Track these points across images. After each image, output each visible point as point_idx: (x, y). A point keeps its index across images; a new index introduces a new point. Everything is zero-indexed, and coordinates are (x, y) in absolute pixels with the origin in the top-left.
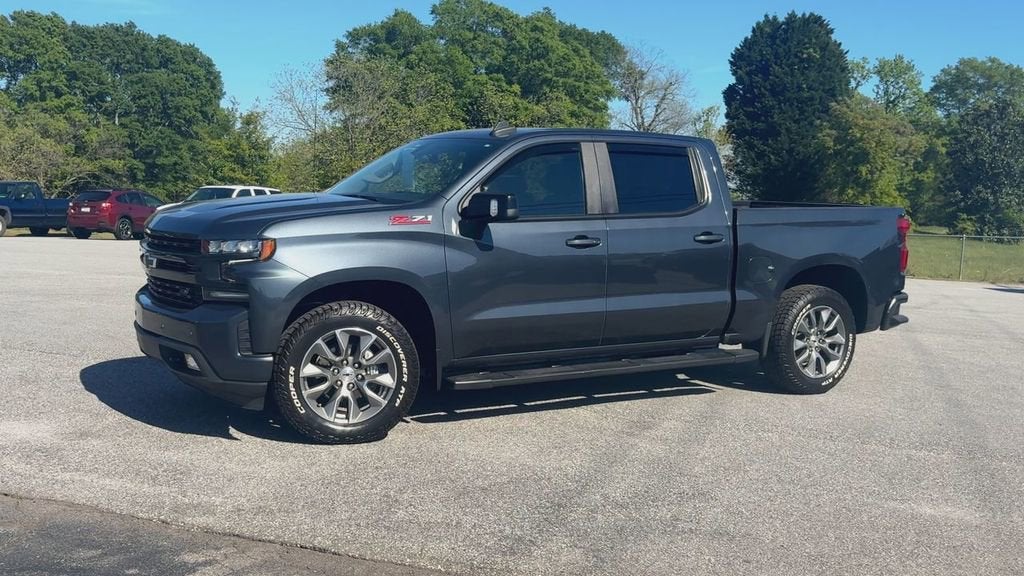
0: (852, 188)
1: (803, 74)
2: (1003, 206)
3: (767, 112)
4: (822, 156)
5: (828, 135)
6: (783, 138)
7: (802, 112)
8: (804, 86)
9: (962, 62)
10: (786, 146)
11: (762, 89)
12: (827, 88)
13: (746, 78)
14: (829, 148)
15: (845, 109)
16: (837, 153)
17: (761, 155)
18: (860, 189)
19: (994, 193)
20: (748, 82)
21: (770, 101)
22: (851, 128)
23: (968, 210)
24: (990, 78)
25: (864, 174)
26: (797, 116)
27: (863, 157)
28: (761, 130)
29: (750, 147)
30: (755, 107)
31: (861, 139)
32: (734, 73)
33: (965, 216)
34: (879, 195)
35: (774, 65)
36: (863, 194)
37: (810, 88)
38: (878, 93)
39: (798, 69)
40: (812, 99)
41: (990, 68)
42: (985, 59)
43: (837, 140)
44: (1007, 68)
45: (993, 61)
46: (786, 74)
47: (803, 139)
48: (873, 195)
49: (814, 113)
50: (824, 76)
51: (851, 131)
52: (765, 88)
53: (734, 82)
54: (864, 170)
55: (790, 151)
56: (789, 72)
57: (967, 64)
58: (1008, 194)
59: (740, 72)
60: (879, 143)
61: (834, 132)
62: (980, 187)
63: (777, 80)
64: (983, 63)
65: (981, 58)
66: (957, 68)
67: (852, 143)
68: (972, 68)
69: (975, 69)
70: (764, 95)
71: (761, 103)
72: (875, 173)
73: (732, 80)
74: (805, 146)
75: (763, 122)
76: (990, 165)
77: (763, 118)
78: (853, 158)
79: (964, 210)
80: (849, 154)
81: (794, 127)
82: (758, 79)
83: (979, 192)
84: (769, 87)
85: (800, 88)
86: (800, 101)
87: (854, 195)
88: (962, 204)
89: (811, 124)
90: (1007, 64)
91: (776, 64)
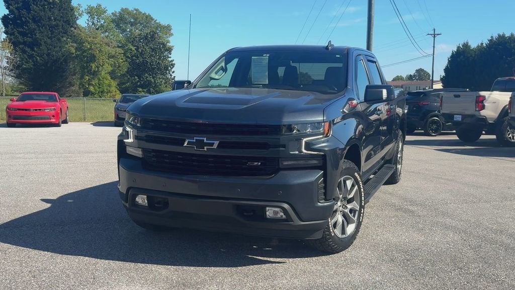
0: (87, 76)
1: (50, 11)
2: (158, 84)
3: (32, 32)
4: (68, 58)
5: (72, 46)
6: (43, 47)
7: (52, 33)
8: (52, 18)
9: (122, 10)
10: (46, 52)
11: (27, 18)
12: (65, 19)
13: (16, 11)
14: (73, 54)
15: (79, 32)
16: (77, 56)
17: (31, 57)
18: (92, 76)
19: (153, 78)
20: (17, 14)
21: (33, 26)
22: (84, 43)
23: (142, 86)
24: (136, 19)
25: (93, 67)
26: (50, 35)
27: (93, 58)
28: (29, 42)
29: (24, 52)
30: (23, 28)
31: (90, 49)
32: (8, 8)
33: (141, 90)
34: (102, 79)
35: (32, 5)
36: (93, 78)
37: (55, 19)
38: (88, 24)
39: (47, 8)
40: (57, 25)
41: (136, 14)
42: (133, 9)
43: (76, 49)
44: (143, 14)
45: (137, 10)
46: (41, 10)
47: (54, 48)
48: (99, 80)
49: (59, 34)
50: (63, 13)
51: (84, 44)
52: (29, 18)
53: (8, 13)
54: (93, 66)
55: (48, 55)
56: (43, 10)
57: (124, 11)
58: (160, 78)
59: (11, 7)
60: (100, 51)
61: (75, 45)
62: (147, 75)
63: (36, 14)
64: (133, 11)
65: (131, 9)
66: (120, 13)
67: (85, 51)
68: (128, 13)
69: (129, 13)
70: (29, 22)
71: (28, 26)
72: (99, 67)
73: (7, 12)
74: (56, 52)
75: (30, 38)
76: (150, 64)
77: (29, 35)
78: (87, 59)
79: (140, 86)
80: (84, 57)
81: (49, 41)
82: (24, 12)
83: (147, 77)
84: (31, 18)
85: (50, 19)
86: (51, 27)
87: (89, 79)
88: (139, 83)
89: (59, 40)
90: (143, 13)
91: (34, 4)
